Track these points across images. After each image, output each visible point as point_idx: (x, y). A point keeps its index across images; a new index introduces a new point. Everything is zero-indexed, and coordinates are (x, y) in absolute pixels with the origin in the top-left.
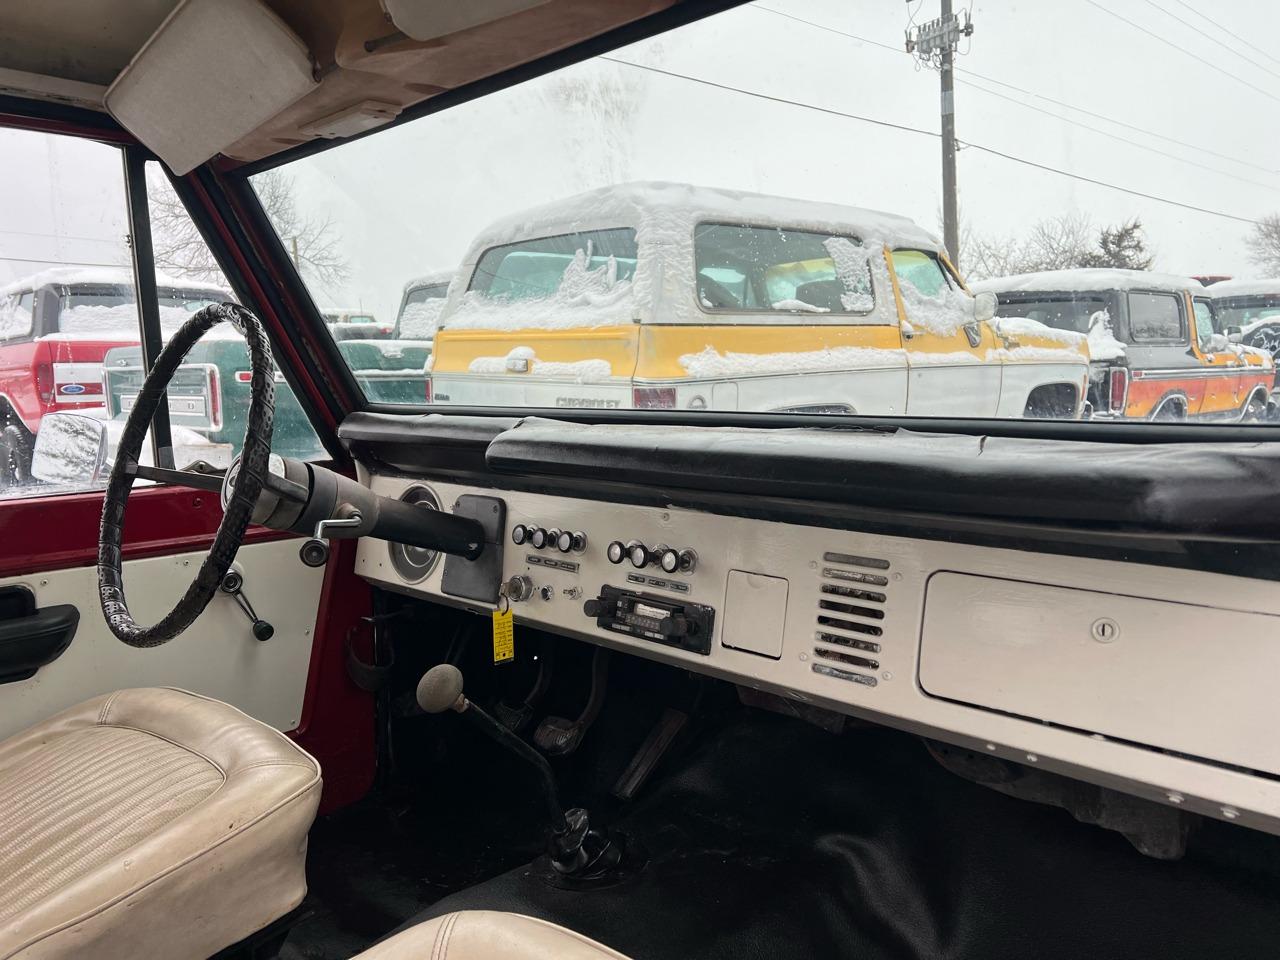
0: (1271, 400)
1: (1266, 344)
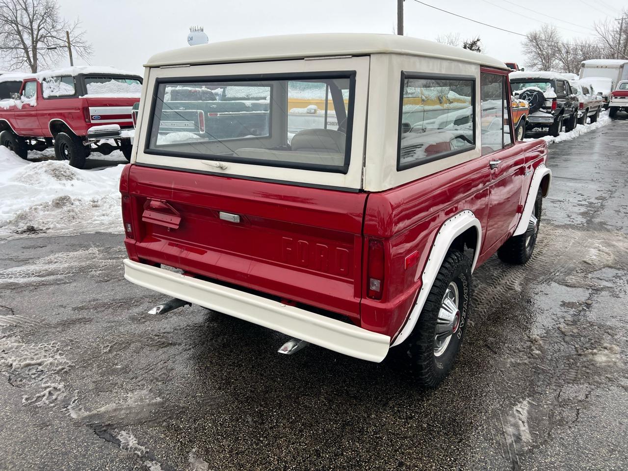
0: (527, 119)
1: (527, 98)
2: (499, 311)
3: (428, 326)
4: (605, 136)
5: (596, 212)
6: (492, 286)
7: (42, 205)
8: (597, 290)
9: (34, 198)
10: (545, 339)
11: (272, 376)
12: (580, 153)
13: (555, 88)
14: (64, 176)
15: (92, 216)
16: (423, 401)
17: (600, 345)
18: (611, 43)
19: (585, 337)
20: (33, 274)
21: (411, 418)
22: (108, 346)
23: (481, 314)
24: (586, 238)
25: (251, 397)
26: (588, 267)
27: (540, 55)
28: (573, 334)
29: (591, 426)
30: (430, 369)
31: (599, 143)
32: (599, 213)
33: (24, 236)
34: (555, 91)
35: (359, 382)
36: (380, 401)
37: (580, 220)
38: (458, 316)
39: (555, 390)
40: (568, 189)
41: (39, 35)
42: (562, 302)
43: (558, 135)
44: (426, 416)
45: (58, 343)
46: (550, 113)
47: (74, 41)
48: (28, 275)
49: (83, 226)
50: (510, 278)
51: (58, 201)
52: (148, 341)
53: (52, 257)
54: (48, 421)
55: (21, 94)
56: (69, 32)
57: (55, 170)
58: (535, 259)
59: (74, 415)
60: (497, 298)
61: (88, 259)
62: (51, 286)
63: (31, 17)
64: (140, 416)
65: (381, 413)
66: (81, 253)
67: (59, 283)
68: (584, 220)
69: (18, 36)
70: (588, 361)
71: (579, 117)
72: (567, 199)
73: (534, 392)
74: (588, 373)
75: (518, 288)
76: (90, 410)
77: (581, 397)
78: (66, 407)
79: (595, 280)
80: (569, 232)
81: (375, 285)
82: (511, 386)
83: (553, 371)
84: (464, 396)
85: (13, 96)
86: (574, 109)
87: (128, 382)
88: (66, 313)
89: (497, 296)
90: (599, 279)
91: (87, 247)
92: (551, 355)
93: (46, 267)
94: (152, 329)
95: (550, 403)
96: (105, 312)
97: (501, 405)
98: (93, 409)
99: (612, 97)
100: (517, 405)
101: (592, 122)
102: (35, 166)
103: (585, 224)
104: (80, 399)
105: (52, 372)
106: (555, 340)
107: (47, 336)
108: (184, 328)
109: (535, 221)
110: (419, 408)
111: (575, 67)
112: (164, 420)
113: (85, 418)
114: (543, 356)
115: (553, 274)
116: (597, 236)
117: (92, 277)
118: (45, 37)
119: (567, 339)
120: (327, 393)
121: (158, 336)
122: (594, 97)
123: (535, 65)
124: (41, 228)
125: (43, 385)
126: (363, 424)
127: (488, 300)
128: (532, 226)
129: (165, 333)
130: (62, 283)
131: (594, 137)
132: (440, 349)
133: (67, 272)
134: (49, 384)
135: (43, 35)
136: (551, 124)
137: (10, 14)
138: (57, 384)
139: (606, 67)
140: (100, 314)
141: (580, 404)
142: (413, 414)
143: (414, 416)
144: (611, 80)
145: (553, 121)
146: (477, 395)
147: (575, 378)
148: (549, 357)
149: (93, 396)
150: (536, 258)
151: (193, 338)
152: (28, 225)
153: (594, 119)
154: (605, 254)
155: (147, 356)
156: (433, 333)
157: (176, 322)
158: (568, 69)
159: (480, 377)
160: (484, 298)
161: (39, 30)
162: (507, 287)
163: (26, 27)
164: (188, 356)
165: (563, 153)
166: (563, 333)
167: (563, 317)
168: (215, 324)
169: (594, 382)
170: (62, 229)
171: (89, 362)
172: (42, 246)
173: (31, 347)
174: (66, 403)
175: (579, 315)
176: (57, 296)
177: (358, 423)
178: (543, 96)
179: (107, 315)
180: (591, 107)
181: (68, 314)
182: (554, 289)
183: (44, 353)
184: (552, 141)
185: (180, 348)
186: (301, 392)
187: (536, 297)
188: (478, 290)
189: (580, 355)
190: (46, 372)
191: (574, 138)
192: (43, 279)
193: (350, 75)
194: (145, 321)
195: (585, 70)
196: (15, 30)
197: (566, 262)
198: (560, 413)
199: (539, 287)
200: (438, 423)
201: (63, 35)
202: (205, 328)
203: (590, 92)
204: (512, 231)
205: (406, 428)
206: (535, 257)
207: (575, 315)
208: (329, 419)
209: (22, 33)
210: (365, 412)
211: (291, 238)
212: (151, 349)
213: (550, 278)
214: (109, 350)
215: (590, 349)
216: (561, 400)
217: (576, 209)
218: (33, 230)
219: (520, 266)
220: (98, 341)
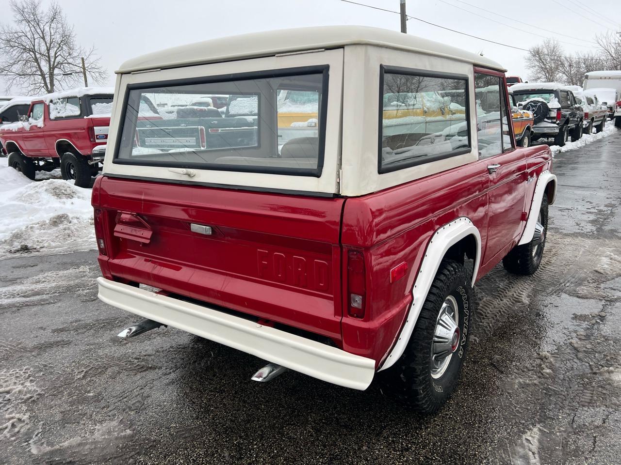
0: (532, 130)
1: (531, 109)
2: (506, 325)
3: (422, 345)
4: (611, 144)
5: (605, 219)
6: (497, 299)
7: (39, 223)
8: (611, 301)
9: (33, 216)
10: (556, 356)
11: (255, 403)
12: (587, 162)
13: (559, 98)
14: (64, 194)
15: (89, 233)
16: (421, 429)
17: (616, 362)
18: (614, 55)
19: (600, 352)
20: (18, 294)
21: (407, 450)
22: (83, 371)
23: (486, 329)
24: (597, 246)
25: (230, 428)
26: (600, 277)
27: (544, 69)
28: (587, 350)
29: (610, 456)
30: (426, 394)
31: (606, 151)
32: (609, 220)
33: (16, 255)
34: (559, 102)
35: (351, 408)
36: (373, 430)
37: (589, 228)
38: (458, 333)
39: (569, 415)
40: (576, 197)
41: (56, 62)
42: (573, 315)
43: (564, 145)
44: (424, 447)
45: (31, 369)
46: (554, 123)
47: (90, 67)
48: (13, 296)
49: (78, 244)
50: (517, 290)
51: (55, 220)
52: (126, 364)
53: (41, 276)
54: (5, 458)
55: (29, 116)
56: (85, 58)
57: (56, 188)
58: (543, 270)
59: (34, 451)
60: (503, 312)
61: (77, 277)
62: (35, 307)
63: (48, 45)
64: (105, 452)
65: (374, 444)
66: (71, 271)
67: (43, 303)
68: (594, 228)
69: (36, 64)
70: (604, 380)
71: (584, 127)
72: (576, 207)
73: (545, 417)
74: (604, 394)
75: (526, 301)
76: (52, 445)
77: (598, 422)
78: (27, 441)
79: (608, 290)
80: (579, 240)
81: (357, 301)
82: (520, 410)
83: (566, 393)
84: (467, 423)
85: (21, 118)
86: (579, 119)
87: (98, 412)
88: (44, 335)
89: (504, 309)
90: (612, 289)
91: (78, 266)
92: (563, 374)
93: (33, 287)
94: (133, 351)
95: (564, 429)
96: (86, 333)
97: (508, 433)
98: (55, 443)
99: (617, 107)
100: (526, 432)
101: (598, 131)
102: (36, 185)
103: (595, 232)
104: (43, 432)
105: (20, 401)
106: (567, 357)
107: (20, 361)
108: (166, 350)
109: (541, 229)
110: (416, 438)
111: (579, 79)
112: (132, 457)
113: (46, 454)
114: (555, 375)
115: (563, 284)
116: (608, 245)
117: (79, 297)
118: (62, 64)
119: (580, 355)
120: (314, 422)
121: (138, 359)
122: (599, 106)
123: (539, 78)
124: (35, 247)
125: (7, 416)
126: (353, 457)
127: (493, 314)
128: (539, 234)
129: (145, 356)
130: (47, 303)
131: (600, 146)
132: (439, 370)
133: (53, 291)
134: (13, 415)
135: (59, 62)
136: (557, 134)
137: (28, 43)
138: (22, 414)
139: (610, 78)
140: (80, 336)
141: (597, 430)
142: (410, 446)
143: (411, 447)
144: (615, 90)
145: (558, 131)
146: (481, 421)
147: (591, 400)
148: (561, 377)
149: (59, 428)
150: (545, 267)
151: (174, 361)
152: (23, 244)
153: (599, 129)
154: (617, 263)
155: (123, 382)
156: (429, 353)
157: (159, 344)
158: (571, 82)
159: (484, 401)
160: (489, 312)
161: (56, 57)
162: (513, 300)
163: (43, 55)
164: (167, 381)
165: (570, 162)
166: (575, 349)
167: (575, 332)
168: (200, 345)
169: (612, 404)
170: (56, 247)
171: (60, 390)
172: (32, 265)
173: (2, 373)
174: (28, 436)
175: (593, 328)
176: (39, 317)
177: (347, 456)
178: (547, 107)
179: (88, 337)
180: (596, 117)
181: (46, 336)
182: (564, 301)
183: (14, 380)
184: (558, 150)
185: (160, 372)
186: (286, 421)
187: (546, 310)
188: (483, 303)
189: (595, 373)
190: (14, 401)
191: (580, 148)
192: (28, 299)
193: (323, 70)
194: (127, 343)
195: (589, 81)
196: (33, 58)
197: (576, 272)
198: (575, 441)
199: (548, 298)
200: (437, 456)
201: (79, 61)
202: (189, 350)
203: (594, 103)
204: (517, 240)
205: (401, 462)
206: (543, 267)
207: (588, 329)
208: (315, 452)
209: (39, 61)
210: (355, 443)
211: (267, 250)
212: (129, 374)
213: (560, 289)
214: (84, 376)
215: (606, 366)
216: (575, 426)
217: (586, 217)
218: (26, 250)
219: (527, 277)
220: (74, 366)
